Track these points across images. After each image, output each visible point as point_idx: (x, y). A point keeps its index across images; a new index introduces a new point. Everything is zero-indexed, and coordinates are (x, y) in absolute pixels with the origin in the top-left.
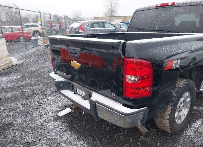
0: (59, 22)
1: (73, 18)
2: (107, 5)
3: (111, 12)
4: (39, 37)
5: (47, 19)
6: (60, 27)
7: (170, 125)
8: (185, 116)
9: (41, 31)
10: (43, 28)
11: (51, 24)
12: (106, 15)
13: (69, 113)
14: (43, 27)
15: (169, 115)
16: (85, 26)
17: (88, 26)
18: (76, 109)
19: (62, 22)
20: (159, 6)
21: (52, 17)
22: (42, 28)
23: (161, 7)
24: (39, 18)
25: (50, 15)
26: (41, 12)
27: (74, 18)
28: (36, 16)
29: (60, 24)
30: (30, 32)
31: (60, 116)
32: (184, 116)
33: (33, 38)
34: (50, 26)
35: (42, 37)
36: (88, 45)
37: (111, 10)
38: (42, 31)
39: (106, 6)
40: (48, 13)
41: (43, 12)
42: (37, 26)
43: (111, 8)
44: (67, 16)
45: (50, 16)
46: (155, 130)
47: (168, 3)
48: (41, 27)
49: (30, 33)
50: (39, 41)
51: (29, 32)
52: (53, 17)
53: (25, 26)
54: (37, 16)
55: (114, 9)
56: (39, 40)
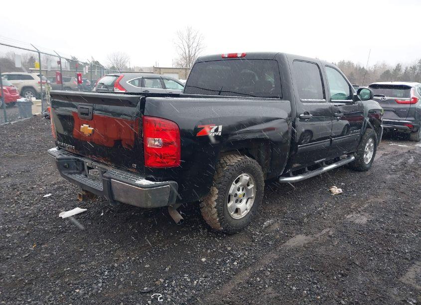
0: (78, 73)
1: (111, 66)
2: (181, 46)
3: (188, 59)
4: (34, 99)
5: (55, 65)
6: (79, 82)
7: (218, 216)
8: (249, 211)
9: (38, 88)
10: (44, 83)
11: (61, 75)
12: (178, 64)
13: (78, 214)
14: (43, 81)
15: (216, 201)
16: (127, 82)
17: (133, 82)
18: (85, 196)
19: (85, 74)
20: (226, 56)
21: (63, 61)
22: (41, 83)
23: (229, 59)
24: (37, 62)
25: (60, 58)
26: (41, 50)
27: (113, 68)
28: (29, 57)
29: (79, 77)
30: (15, 88)
31: (63, 218)
32: (246, 210)
33: (22, 100)
34: (59, 80)
35: (40, 100)
36: (103, 101)
37: (189, 56)
38: (41, 88)
39: (178, 47)
40: (55, 54)
41: (45, 52)
42: (30, 78)
43: (189, 51)
44: (97, 63)
45: (59, 60)
46: (206, 230)
47: (236, 54)
48: (38, 79)
49: (14, 91)
50: (33, 107)
51: (12, 88)
52: (67, 62)
53: (5, 76)
54: (32, 57)
55: (195, 54)
56: (33, 104)
